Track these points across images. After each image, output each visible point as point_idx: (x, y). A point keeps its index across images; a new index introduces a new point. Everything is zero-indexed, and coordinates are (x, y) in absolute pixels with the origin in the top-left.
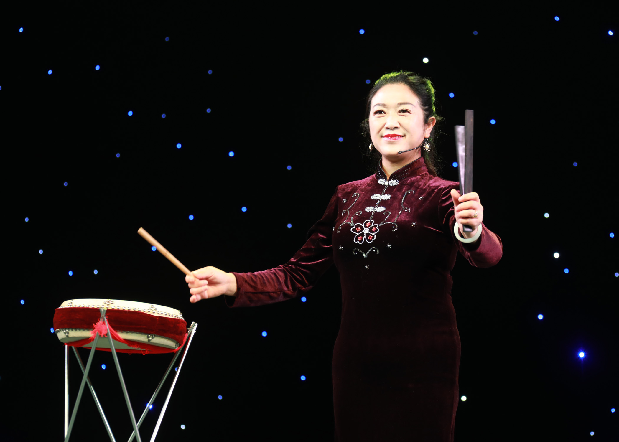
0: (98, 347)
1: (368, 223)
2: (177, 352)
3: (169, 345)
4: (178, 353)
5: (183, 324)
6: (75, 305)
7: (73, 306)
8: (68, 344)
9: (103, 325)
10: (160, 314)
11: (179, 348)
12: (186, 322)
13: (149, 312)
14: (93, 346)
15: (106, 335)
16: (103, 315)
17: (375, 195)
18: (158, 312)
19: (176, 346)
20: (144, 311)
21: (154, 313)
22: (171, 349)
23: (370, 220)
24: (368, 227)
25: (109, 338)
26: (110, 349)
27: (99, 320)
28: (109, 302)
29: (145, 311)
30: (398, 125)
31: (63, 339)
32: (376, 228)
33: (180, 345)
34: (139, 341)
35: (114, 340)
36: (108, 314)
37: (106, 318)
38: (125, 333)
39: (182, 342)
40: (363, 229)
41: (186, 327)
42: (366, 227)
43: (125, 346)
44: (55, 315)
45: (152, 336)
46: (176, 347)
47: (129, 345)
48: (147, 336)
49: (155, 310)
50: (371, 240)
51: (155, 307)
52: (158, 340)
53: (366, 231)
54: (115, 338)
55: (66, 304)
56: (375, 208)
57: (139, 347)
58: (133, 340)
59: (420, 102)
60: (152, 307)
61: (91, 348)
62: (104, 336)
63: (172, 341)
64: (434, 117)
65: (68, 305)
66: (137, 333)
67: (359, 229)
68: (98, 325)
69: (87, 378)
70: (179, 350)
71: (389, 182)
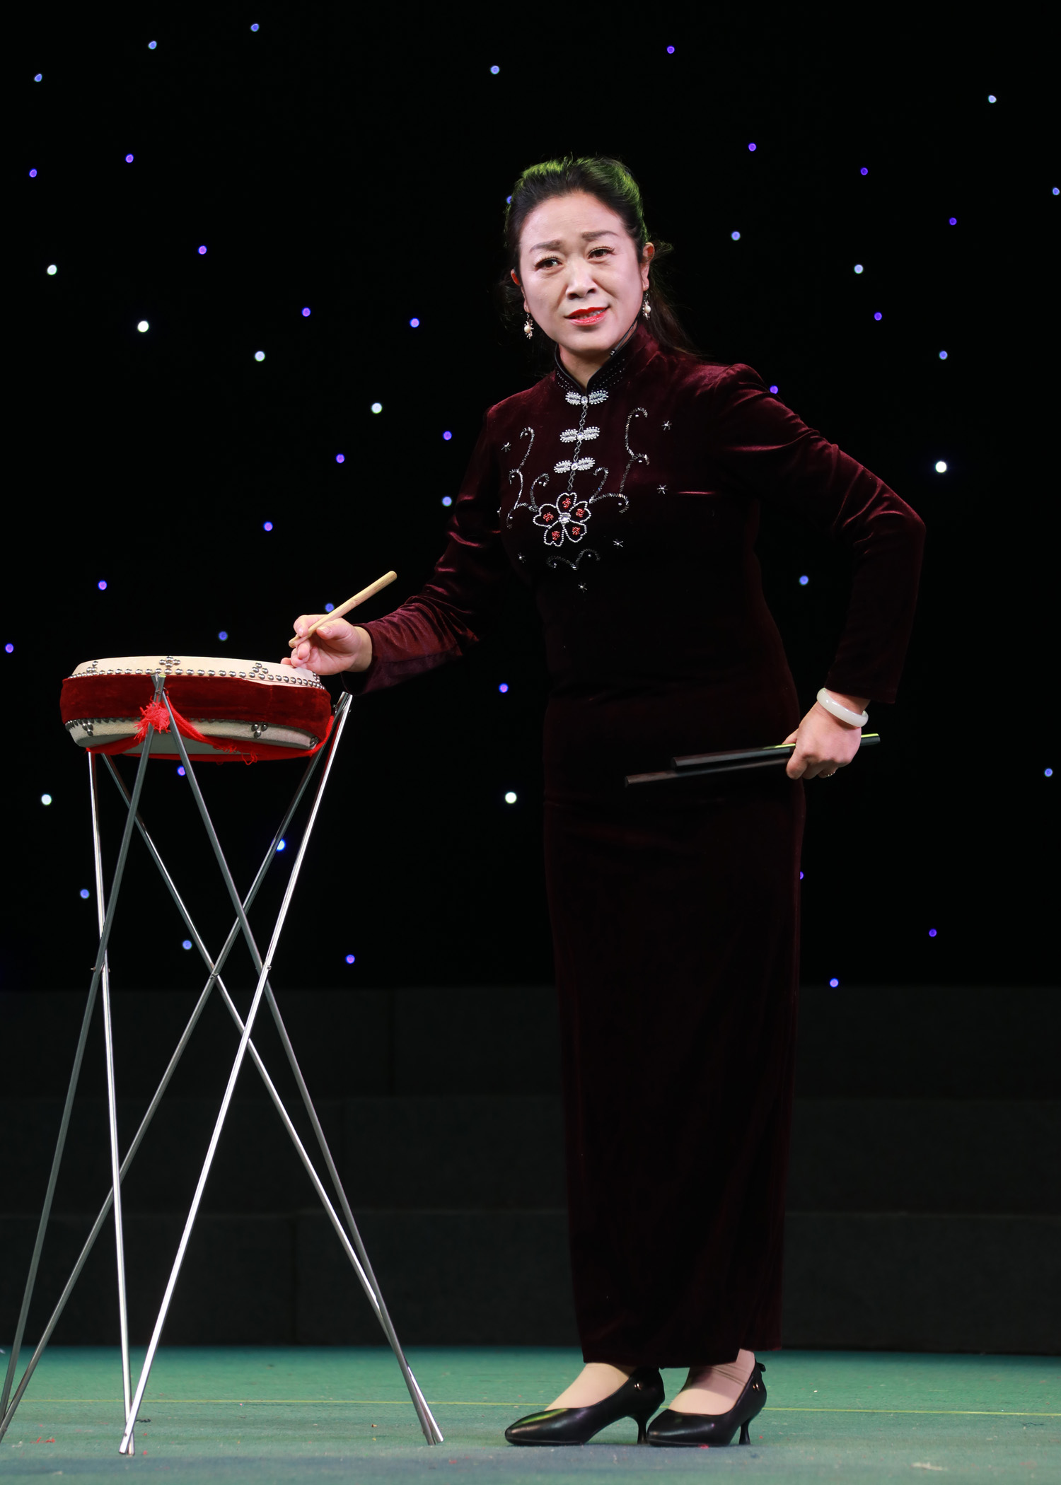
0: (152, 752)
1: (565, 500)
2: (315, 754)
3: (298, 742)
4: (315, 758)
5: (323, 698)
6: (102, 671)
7: (98, 672)
8: (92, 749)
9: (163, 710)
10: (275, 680)
11: (318, 748)
12: (329, 695)
13: (254, 677)
14: (144, 752)
15: (169, 728)
16: (159, 688)
17: (567, 433)
18: (271, 676)
19: (311, 743)
20: (241, 676)
21: (262, 679)
22: (302, 749)
23: (569, 493)
24: (567, 510)
25: (174, 735)
26: (178, 755)
27: (153, 699)
28: (169, 662)
29: (244, 677)
30: (594, 286)
31: (82, 740)
32: (583, 510)
33: (320, 741)
34: (236, 737)
35: (186, 739)
36: (170, 686)
37: (166, 695)
38: (207, 723)
39: (324, 736)
40: (558, 515)
41: (330, 704)
42: (563, 510)
43: (209, 749)
44: (63, 691)
45: (263, 726)
46: (311, 746)
47: (215, 747)
48: (251, 726)
49: (264, 672)
50: (579, 537)
51: (263, 667)
52: (273, 734)
53: (565, 519)
54: (187, 734)
55: (83, 669)
56: (573, 462)
57: (236, 750)
58: (224, 736)
59: (625, 222)
60: (259, 667)
61: (141, 754)
62: (164, 731)
63: (303, 733)
64: (650, 244)
65: (88, 672)
66: (231, 722)
67: (549, 516)
68: (150, 711)
69: (136, 815)
70: (319, 750)
71: (588, 397)
